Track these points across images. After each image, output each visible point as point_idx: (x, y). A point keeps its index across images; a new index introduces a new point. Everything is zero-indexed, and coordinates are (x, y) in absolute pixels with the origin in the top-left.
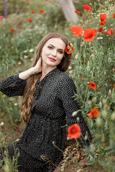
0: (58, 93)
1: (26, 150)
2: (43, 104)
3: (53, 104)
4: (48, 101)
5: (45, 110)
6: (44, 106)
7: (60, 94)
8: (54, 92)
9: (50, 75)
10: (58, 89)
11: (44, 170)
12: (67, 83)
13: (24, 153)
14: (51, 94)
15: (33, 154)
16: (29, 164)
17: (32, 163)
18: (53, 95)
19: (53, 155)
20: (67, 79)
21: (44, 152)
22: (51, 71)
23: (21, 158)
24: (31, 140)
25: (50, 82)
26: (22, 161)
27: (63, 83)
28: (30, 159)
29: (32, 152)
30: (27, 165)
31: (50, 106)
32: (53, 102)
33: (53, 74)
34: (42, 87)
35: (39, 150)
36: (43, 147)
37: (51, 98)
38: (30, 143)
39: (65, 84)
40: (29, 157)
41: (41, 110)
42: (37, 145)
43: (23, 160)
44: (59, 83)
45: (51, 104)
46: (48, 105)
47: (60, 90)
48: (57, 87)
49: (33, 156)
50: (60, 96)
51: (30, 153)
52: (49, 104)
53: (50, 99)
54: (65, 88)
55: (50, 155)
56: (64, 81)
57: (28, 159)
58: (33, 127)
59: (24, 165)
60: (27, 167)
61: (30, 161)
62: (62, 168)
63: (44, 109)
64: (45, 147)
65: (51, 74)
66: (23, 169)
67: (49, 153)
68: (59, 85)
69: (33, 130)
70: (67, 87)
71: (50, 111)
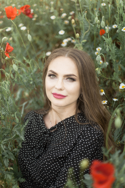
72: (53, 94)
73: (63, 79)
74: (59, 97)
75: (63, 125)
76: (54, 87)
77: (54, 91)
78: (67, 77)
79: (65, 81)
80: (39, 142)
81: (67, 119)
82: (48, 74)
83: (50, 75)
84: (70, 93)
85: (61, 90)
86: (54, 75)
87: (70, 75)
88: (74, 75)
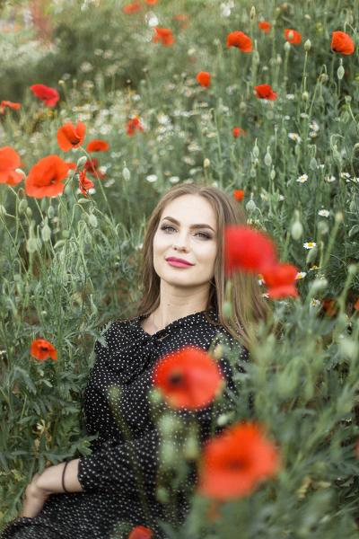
72: (167, 260)
74: (179, 265)
75: (182, 326)
80: (131, 361)
83: (164, 228)
84: (200, 260)
85: (184, 251)
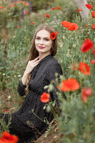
0: (47, 75)
1: (19, 118)
2: (35, 83)
3: (42, 84)
4: (39, 81)
5: (37, 88)
6: (36, 85)
7: (48, 76)
8: (43, 74)
9: (43, 60)
10: (47, 72)
11: (33, 135)
12: (53, 67)
13: (17, 119)
14: (41, 76)
15: (24, 122)
16: (21, 129)
17: (23, 128)
18: (43, 77)
19: (41, 124)
20: (54, 65)
21: (33, 121)
22: (45, 57)
23: (15, 123)
24: (25, 111)
25: (43, 66)
26: (15, 126)
27: (50, 67)
28: (22, 125)
29: (23, 120)
30: (19, 129)
31: (40, 85)
32: (42, 82)
33: (46, 59)
34: (37, 70)
35: (30, 119)
36: (33, 117)
37: (41, 78)
38: (24, 113)
39: (52, 68)
40: (21, 124)
41: (34, 88)
42: (28, 115)
43: (17, 125)
44: (48, 67)
45: (41, 84)
46: (38, 85)
47: (48, 73)
48: (46, 71)
49: (24, 123)
50: (48, 77)
51: (22, 120)
52: (40, 83)
53: (40, 80)
54: (52, 71)
55: (37, 124)
56: (52, 66)
57: (20, 125)
58: (28, 101)
59: (17, 129)
60: (19, 131)
61: (21, 126)
62: (46, 135)
63: (35, 87)
64: (35, 117)
65: (45, 60)
66: (16, 132)
67: (37, 123)
68: (48, 69)
69: (27, 103)
70: (53, 70)
71: (40, 89)
72: (39, 47)
73: (43, 40)
74: (41, 48)
76: (39, 44)
77: (39, 45)
78: (44, 39)
79: (44, 41)
81: (44, 59)
82: (36, 38)
83: (37, 39)
85: (42, 45)
86: (39, 38)
87: (46, 38)
88: (48, 38)
